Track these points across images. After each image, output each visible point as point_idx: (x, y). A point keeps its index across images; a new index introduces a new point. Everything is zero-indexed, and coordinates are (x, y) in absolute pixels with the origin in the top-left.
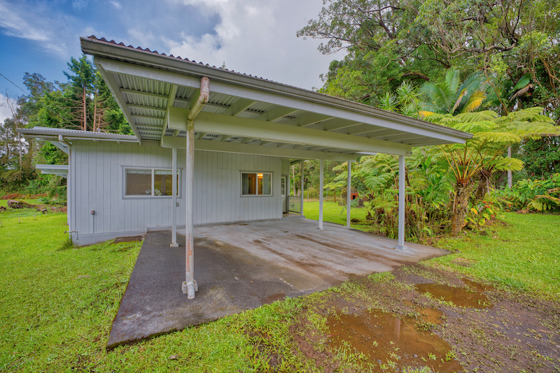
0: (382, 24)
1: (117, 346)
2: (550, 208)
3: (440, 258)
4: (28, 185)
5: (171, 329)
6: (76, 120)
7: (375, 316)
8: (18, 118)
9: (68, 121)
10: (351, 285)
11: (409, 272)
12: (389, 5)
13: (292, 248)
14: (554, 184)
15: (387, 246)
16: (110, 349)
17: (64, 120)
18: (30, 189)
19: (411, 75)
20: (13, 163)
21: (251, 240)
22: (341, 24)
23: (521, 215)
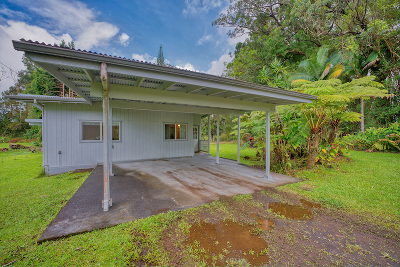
0: (272, 16)
1: (44, 241)
2: (389, 148)
3: (291, 185)
4: (25, 132)
5: (83, 231)
6: (57, 87)
7: (226, 224)
8: (19, 86)
9: (52, 88)
10: (219, 203)
11: (264, 194)
12: (277, 2)
13: (191, 177)
14: (391, 131)
15: (259, 176)
16: (40, 243)
17: (49, 87)
18: (27, 135)
19: (293, 52)
20: (15, 117)
21: (165, 172)
22: (243, 16)
23: (367, 153)
